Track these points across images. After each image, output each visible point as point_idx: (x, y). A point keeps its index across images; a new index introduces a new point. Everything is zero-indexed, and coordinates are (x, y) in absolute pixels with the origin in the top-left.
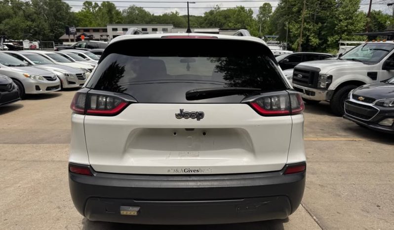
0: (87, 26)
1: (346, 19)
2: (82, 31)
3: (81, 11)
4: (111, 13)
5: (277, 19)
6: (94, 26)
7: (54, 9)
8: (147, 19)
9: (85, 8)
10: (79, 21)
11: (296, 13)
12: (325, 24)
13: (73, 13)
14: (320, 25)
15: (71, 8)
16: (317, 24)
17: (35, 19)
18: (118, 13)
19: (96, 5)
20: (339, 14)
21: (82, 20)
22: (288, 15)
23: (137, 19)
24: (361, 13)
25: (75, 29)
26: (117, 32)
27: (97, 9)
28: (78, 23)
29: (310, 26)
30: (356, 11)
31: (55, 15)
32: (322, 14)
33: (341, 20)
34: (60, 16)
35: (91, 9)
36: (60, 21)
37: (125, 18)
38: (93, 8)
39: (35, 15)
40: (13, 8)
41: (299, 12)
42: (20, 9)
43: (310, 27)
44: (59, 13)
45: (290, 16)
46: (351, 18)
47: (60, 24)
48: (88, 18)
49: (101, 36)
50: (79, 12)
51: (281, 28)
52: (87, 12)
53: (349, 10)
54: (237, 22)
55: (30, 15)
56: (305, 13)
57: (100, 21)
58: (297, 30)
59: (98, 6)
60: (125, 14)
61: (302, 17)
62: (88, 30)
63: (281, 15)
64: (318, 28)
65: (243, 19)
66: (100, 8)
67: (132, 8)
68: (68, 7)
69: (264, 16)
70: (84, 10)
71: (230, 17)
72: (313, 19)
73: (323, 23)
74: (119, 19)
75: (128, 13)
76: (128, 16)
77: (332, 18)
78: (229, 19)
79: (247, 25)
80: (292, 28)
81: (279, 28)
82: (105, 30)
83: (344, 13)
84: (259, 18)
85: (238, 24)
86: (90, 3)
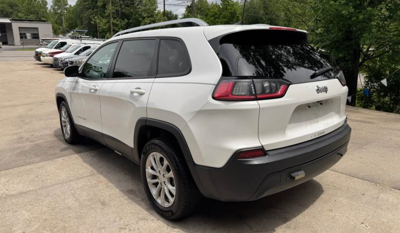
1: (148, 17)
5: (81, 12)
11: (101, 7)
12: (131, 21)
14: (126, 21)
16: (124, 20)
20: (142, 12)
22: (93, 10)
24: (159, 12)
29: (117, 21)
30: (155, 9)
32: (127, 10)
33: (144, 18)
41: (104, 6)
43: (117, 23)
45: (95, 10)
46: (152, 16)
51: (87, 21)
53: (150, 9)
54: (29, 12)
56: (110, 9)
58: (105, 25)
61: (108, 12)
63: (85, 8)
64: (125, 23)
65: (36, 9)
69: (59, 8)
71: (18, 6)
72: (118, 14)
73: (129, 19)
77: (135, 14)
78: (16, 8)
79: (43, 17)
80: (99, 23)
81: (86, 22)
83: (145, 11)
84: (54, 9)
85: (31, 15)
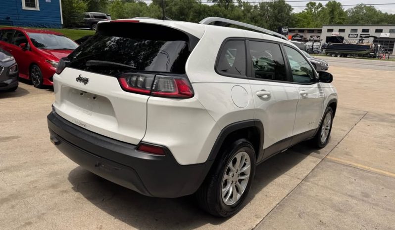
0: (304, 27)
2: (297, 31)
3: (302, 12)
4: (333, 13)
6: (311, 27)
7: (276, 11)
8: (376, 19)
9: (307, 9)
10: (298, 22)
13: (293, 14)
15: (293, 9)
17: (257, 21)
18: (341, 13)
19: (320, 5)
21: (301, 20)
23: (362, 19)
25: (287, 30)
26: (332, 33)
27: (319, 10)
28: (296, 24)
31: (276, 17)
34: (280, 18)
35: (313, 9)
36: (279, 22)
37: (349, 18)
38: (315, 8)
39: (259, 17)
40: (243, 12)
42: (249, 11)
44: (280, 15)
47: (278, 25)
48: (307, 19)
49: (311, 37)
50: (300, 13)
52: (308, 13)
55: (255, 17)
57: (319, 21)
59: (321, 6)
60: (349, 14)
62: (302, 31)
66: (323, 8)
67: (360, 7)
68: (290, 8)
70: (306, 11)
74: (340, 19)
75: (353, 12)
76: (353, 15)
82: (320, 31)
86: (313, 4)
